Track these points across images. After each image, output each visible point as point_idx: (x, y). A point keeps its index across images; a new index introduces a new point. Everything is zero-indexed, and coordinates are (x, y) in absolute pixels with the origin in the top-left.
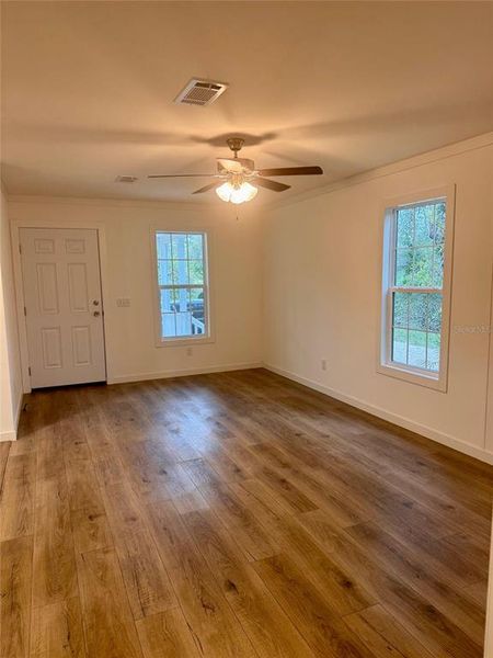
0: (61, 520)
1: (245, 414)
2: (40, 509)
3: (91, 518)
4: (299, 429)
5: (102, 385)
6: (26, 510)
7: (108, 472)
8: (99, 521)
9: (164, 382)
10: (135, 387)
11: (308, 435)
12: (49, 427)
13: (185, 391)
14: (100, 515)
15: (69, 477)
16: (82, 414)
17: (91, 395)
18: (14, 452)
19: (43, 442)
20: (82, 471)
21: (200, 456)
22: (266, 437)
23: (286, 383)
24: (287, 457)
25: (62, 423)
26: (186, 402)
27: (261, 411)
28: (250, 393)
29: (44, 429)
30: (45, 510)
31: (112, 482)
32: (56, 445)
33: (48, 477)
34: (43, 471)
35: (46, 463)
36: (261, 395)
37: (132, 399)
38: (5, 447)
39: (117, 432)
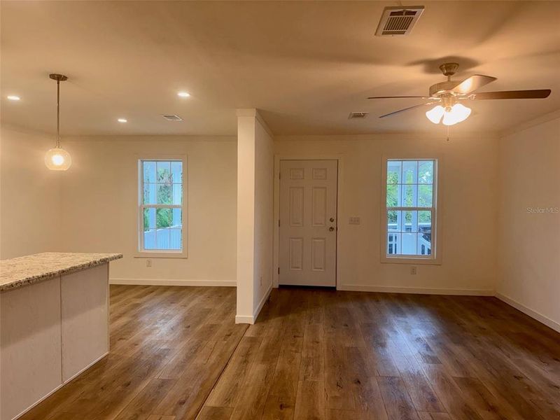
0: (258, 402)
1: (460, 342)
2: (248, 386)
3: (281, 407)
4: (520, 370)
5: (332, 290)
6: (237, 385)
7: (310, 368)
8: (288, 411)
9: (386, 296)
10: (358, 296)
11: (531, 380)
12: (280, 318)
13: (404, 309)
14: (289, 407)
15: (279, 365)
16: (308, 312)
17: (321, 297)
18: (249, 334)
19: (272, 330)
20: (290, 362)
21: (398, 375)
22: (477, 371)
23: (519, 317)
24: (496, 400)
25: (291, 317)
26: (401, 319)
27: (479, 342)
28: (471, 321)
29: (277, 319)
30: (251, 388)
31: (309, 379)
32: (279, 334)
33: (264, 360)
34: (262, 355)
35: (267, 349)
36: (484, 325)
37: (352, 306)
38: (244, 328)
39: (330, 333)
